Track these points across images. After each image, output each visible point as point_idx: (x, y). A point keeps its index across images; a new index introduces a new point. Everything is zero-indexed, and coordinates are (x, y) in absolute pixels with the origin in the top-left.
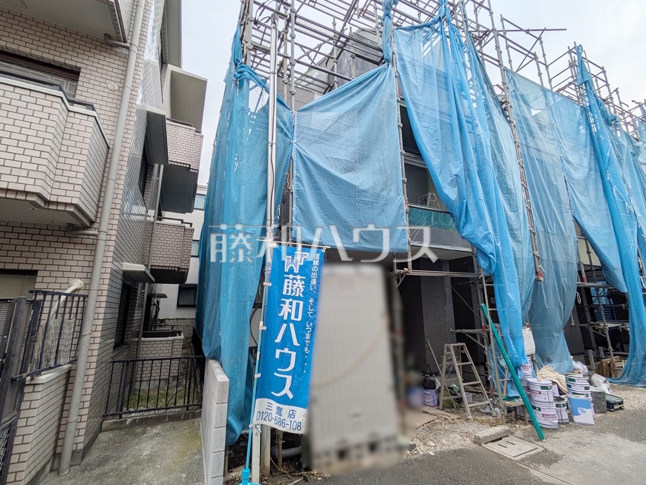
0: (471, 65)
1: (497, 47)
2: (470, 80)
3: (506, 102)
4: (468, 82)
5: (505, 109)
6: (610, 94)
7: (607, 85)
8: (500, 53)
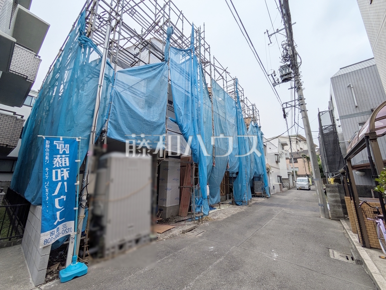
0: (200, 74)
1: (210, 70)
2: (199, 80)
3: (211, 93)
4: (198, 81)
5: (210, 96)
6: (244, 99)
7: (243, 95)
8: (211, 72)
